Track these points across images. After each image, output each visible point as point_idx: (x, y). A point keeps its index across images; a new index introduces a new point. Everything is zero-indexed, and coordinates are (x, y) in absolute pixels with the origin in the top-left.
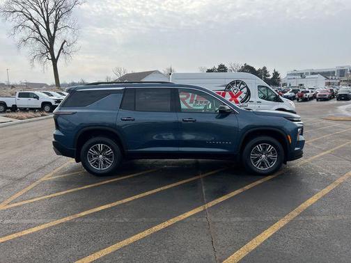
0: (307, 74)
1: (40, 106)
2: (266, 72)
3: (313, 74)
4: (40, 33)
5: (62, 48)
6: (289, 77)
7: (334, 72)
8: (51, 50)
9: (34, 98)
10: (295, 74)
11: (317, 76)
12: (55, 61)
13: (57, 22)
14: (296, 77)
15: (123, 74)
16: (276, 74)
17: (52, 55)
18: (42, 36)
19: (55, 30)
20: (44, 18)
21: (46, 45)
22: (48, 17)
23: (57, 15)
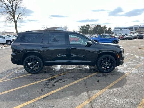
0: (122, 28)
1: (5, 42)
2: (106, 27)
3: (124, 28)
4: (9, 10)
5: (19, 17)
6: (115, 30)
7: (133, 28)
8: (14, 17)
9: (3, 38)
10: (117, 29)
11: (127, 29)
12: (15, 22)
13: (16, 5)
14: (118, 30)
15: (46, 28)
16: (110, 29)
17: (15, 19)
18: (10, 11)
19: (16, 9)
20: (11, 3)
21: (12, 15)
22: (12, 3)
23: (16, 2)
